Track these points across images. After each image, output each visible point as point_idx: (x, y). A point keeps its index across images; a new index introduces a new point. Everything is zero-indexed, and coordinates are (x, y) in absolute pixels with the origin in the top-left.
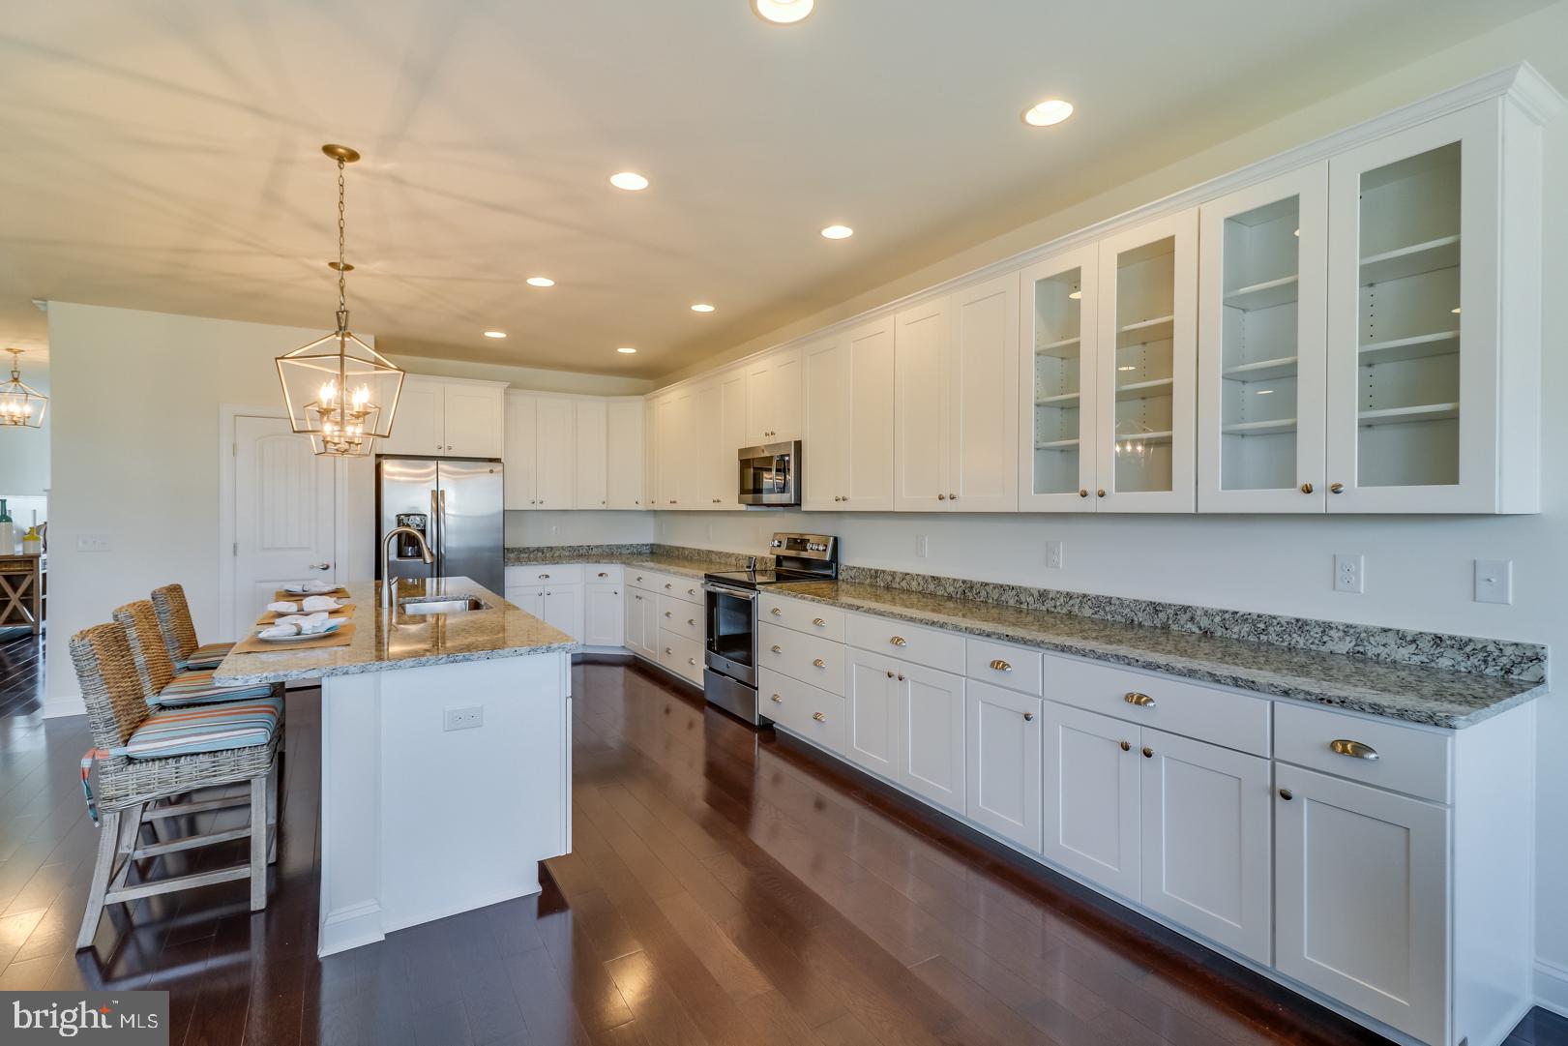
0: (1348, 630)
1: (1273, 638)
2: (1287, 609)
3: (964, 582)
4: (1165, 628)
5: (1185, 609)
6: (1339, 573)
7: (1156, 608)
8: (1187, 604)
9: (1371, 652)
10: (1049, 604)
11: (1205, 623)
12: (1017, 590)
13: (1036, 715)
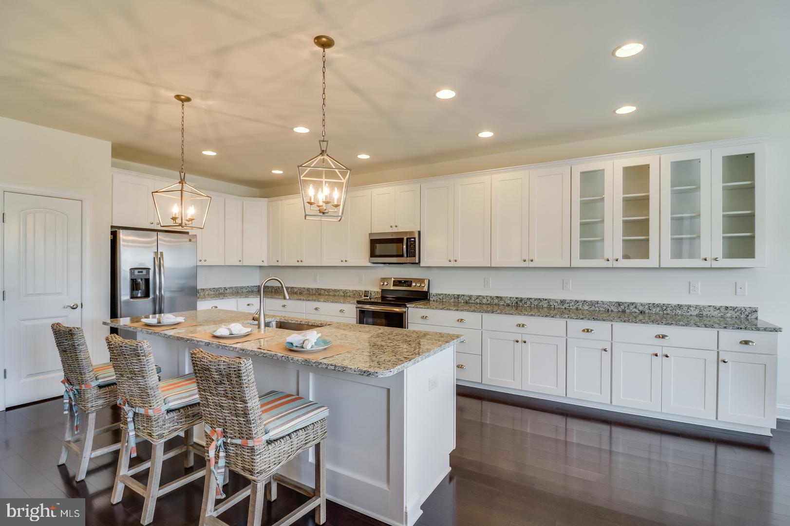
0: (696, 307)
1: (669, 312)
2: (674, 302)
3: (516, 298)
4: (624, 311)
5: (632, 304)
6: (691, 288)
7: (619, 304)
8: (633, 302)
9: (705, 314)
10: (566, 306)
11: (641, 308)
12: (548, 301)
13: (609, 349)
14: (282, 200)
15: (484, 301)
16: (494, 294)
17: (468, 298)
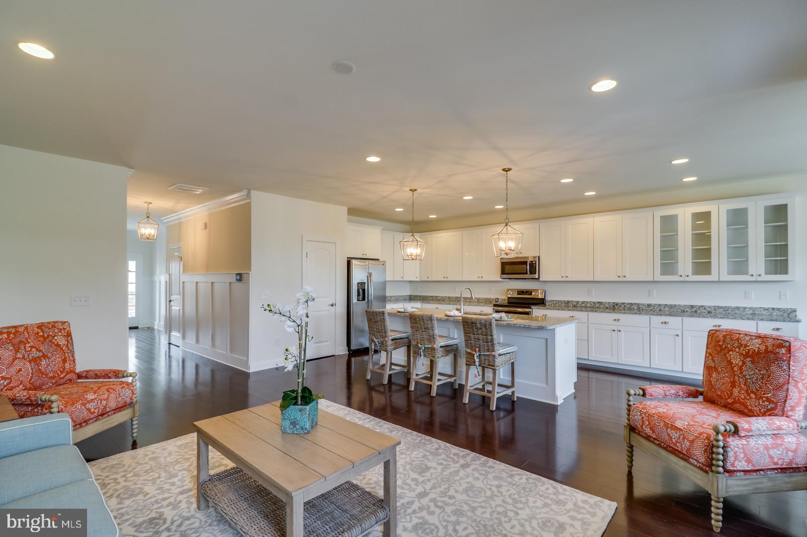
0: (750, 308)
1: (730, 312)
2: (734, 305)
3: (613, 303)
4: (696, 312)
5: (702, 306)
6: (747, 295)
7: (692, 307)
8: (703, 305)
9: (757, 313)
10: (652, 308)
11: (709, 309)
12: (638, 305)
13: (680, 335)
14: (431, 234)
15: (589, 305)
16: (596, 300)
17: (576, 303)
